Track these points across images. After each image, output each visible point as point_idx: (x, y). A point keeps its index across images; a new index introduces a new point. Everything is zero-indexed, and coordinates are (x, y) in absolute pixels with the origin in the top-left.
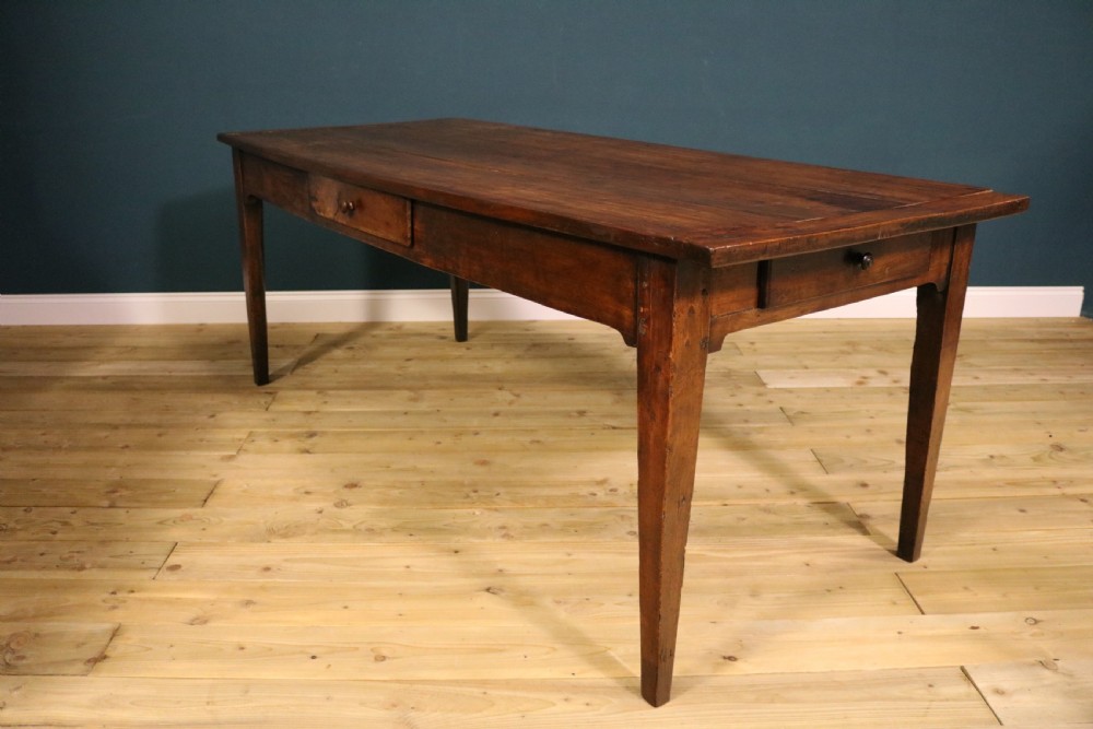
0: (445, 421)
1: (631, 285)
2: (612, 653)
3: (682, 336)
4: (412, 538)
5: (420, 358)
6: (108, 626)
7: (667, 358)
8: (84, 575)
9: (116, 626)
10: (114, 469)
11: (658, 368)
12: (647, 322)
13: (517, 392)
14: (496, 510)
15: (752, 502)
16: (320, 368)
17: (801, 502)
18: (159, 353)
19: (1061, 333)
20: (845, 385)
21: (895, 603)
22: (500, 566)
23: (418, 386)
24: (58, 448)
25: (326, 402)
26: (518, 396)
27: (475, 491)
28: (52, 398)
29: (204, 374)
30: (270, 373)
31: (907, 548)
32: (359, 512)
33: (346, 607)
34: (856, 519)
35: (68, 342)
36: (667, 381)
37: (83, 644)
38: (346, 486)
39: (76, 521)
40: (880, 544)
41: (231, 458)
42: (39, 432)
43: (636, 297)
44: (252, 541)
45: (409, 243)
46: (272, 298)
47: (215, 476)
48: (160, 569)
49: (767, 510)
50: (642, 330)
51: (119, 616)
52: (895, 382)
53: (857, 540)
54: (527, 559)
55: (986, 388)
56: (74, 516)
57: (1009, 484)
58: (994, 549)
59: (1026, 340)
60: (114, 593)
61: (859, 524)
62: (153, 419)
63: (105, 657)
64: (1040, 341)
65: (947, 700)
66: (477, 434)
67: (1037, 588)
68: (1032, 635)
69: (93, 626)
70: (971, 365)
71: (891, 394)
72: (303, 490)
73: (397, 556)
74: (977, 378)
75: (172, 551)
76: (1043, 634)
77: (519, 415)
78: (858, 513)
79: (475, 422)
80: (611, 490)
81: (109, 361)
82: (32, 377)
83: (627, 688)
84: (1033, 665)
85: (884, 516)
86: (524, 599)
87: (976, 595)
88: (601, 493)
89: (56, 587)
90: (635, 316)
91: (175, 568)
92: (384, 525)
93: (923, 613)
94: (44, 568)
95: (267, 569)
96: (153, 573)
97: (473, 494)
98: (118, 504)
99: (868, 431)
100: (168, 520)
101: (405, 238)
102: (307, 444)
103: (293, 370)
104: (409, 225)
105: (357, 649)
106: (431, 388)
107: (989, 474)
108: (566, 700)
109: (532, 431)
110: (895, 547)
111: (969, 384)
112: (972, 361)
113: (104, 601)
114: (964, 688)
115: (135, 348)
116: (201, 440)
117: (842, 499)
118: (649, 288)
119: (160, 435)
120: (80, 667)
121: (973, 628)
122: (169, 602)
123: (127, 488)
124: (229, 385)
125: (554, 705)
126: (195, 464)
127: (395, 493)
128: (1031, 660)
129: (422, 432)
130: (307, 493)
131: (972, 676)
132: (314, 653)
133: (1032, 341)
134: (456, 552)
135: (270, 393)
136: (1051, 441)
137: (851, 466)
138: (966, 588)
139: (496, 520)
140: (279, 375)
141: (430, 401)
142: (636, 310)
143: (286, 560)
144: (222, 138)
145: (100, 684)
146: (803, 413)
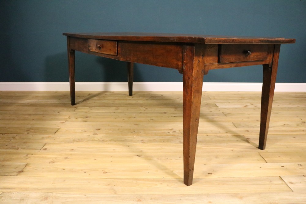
0: (126, 114)
1: (181, 55)
2: (174, 172)
3: (196, 68)
4: (116, 142)
5: (119, 100)
6: (25, 163)
7: (192, 75)
8: (18, 151)
9: (27, 163)
10: (29, 125)
11: (189, 78)
12: (186, 65)
13: (147, 108)
14: (140, 136)
15: (215, 135)
16: (90, 102)
17: (229, 135)
18: (44, 98)
19: (302, 95)
20: (241, 107)
21: (258, 160)
22: (141, 150)
23: (118, 106)
24: (14, 120)
25: (91, 110)
26: (147, 109)
27: (134, 131)
28: (13, 108)
29: (57, 103)
30: (76, 102)
31: (261, 146)
32: (100, 136)
33: (95, 160)
34: (246, 139)
35: (18, 95)
36: (192, 82)
37: (17, 168)
38: (97, 130)
39: (17, 137)
40: (253, 145)
41: (63, 122)
42: (9, 116)
43: (182, 58)
44: (69, 143)
45: (116, 54)
46: (77, 84)
47: (58, 127)
48: (41, 149)
49: (220, 137)
50: (184, 68)
51: (28, 161)
52: (255, 106)
53: (247, 144)
54: (149, 148)
55: (282, 108)
56: (17, 136)
57: (290, 131)
58: (287, 147)
59: (292, 97)
60: (27, 155)
61: (247, 141)
62: (42, 113)
63: (23, 171)
64: (296, 97)
65: (276, 185)
66: (135, 117)
67: (300, 157)
68: (300, 169)
69: (20, 163)
70: (277, 103)
71: (254, 109)
72: (84, 131)
73: (111, 147)
74: (279, 106)
75: (45, 145)
76: (303, 168)
77: (147, 113)
78: (246, 138)
79: (134, 115)
80: (174, 131)
81: (30, 99)
82: (7, 103)
83: (179, 181)
84: (301, 176)
85: (254, 139)
86: (148, 158)
87: (282, 158)
88: (171, 132)
89: (9, 153)
90: (182, 64)
91: (45, 149)
92: (107, 139)
93: (267, 163)
94: (7, 149)
95: (73, 150)
96: (39, 150)
97: (133, 132)
98: (30, 133)
99: (248, 118)
100: (44, 137)
101: (115, 53)
102: (86, 119)
103: (83, 102)
104: (117, 49)
105: (98, 170)
106: (122, 107)
107: (284, 129)
108: (161, 184)
109: (151, 117)
110: (258, 146)
111: (277, 107)
112: (277, 102)
113: (24, 157)
114: (281, 182)
115: (38, 96)
116: (55, 118)
117: (242, 134)
118: (186, 55)
119: (43, 117)
120: (16, 173)
121: (282, 166)
122: (43, 158)
123: (33, 129)
124: (64, 105)
125: (157, 185)
126: (53, 124)
127: (111, 131)
128: (301, 175)
129: (119, 117)
130: (85, 131)
131: (283, 179)
132: (85, 171)
133: (294, 97)
134: (128, 146)
135: (76, 107)
136: (302, 121)
137: (244, 126)
138: (279, 157)
139: (140, 138)
140: (78, 103)
141: (121, 109)
142: (182, 62)
143: (78, 148)
144: (64, 34)
145: (21, 178)
146: (229, 113)
